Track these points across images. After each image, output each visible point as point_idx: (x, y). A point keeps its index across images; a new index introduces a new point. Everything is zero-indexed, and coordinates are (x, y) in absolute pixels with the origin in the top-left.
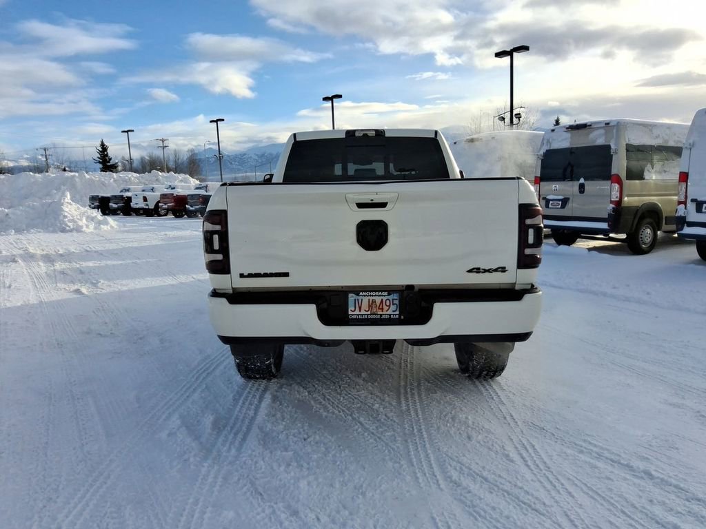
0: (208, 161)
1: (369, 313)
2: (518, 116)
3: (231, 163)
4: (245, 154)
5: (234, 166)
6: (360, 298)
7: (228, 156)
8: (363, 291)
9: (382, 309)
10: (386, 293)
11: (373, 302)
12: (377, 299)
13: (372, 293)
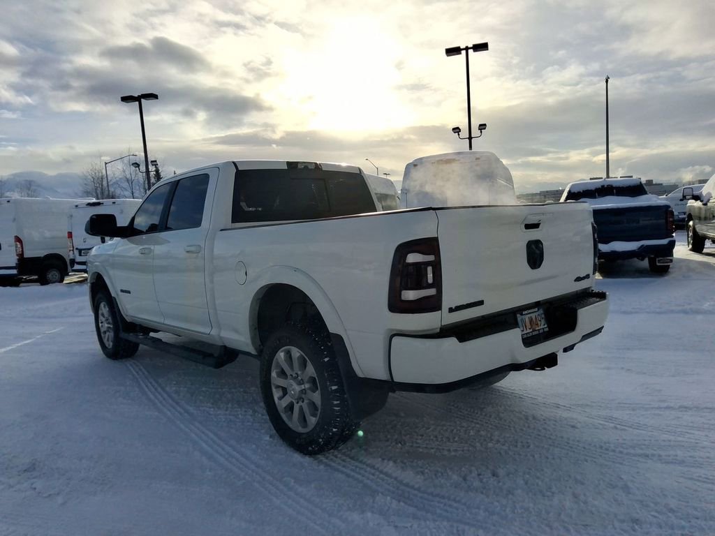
1: (531, 330)
2: (155, 163)
6: (523, 316)
8: (525, 310)
9: (538, 324)
10: (536, 309)
11: (532, 319)
12: (533, 315)
13: (529, 311)
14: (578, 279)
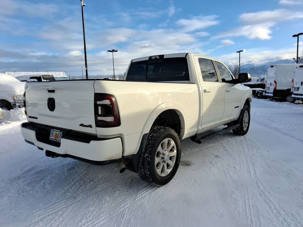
0: (247, 69)
1: (54, 138)
3: (258, 70)
4: (265, 66)
5: (259, 72)
6: (53, 131)
7: (256, 67)
9: (58, 138)
10: (59, 131)
11: (56, 134)
12: (58, 133)
13: (56, 130)
14: (82, 125)
